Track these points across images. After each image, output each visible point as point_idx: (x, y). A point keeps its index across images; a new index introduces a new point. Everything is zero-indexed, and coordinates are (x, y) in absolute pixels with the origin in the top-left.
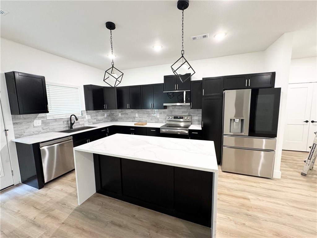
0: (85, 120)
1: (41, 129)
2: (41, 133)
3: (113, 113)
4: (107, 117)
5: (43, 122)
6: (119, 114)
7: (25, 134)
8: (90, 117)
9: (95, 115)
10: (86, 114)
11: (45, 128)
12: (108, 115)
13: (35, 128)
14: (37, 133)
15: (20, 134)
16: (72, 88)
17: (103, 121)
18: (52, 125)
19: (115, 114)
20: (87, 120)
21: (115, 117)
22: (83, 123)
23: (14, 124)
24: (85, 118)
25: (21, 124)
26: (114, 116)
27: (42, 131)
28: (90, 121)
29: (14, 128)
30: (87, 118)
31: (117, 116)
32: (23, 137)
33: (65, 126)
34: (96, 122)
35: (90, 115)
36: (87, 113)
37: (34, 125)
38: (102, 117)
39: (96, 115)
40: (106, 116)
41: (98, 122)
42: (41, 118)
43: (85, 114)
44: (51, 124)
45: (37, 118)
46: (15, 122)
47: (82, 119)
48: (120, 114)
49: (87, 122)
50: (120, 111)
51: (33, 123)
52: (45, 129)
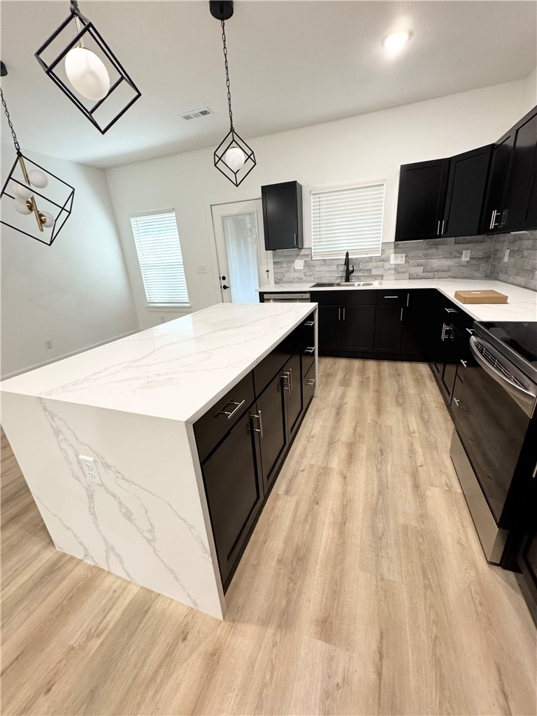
0: (387, 265)
3: (498, 250)
4: (474, 262)
5: (306, 264)
7: (285, 280)
8: (404, 259)
9: (420, 255)
10: (392, 251)
11: (308, 274)
12: (480, 255)
13: (295, 273)
14: (298, 280)
15: (280, 278)
16: (369, 189)
18: (319, 270)
19: (499, 254)
20: (393, 267)
21: (497, 263)
22: (380, 273)
23: (274, 263)
24: (388, 260)
25: (281, 264)
26: (497, 258)
27: (304, 279)
28: (401, 270)
29: (274, 269)
30: (392, 262)
31: (501, 259)
33: (340, 275)
34: (423, 275)
35: (404, 255)
36: (396, 247)
37: (294, 267)
38: (448, 262)
40: (465, 257)
41: (430, 274)
42: (304, 257)
44: (316, 269)
45: (299, 257)
46: (277, 260)
47: (380, 263)
48: (507, 253)
49: (393, 272)
51: (294, 264)
52: (308, 276)
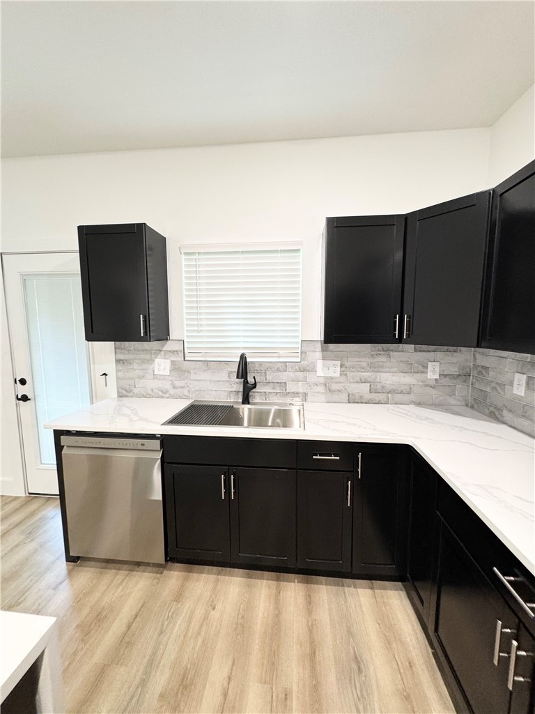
0: (311, 378)
1: (168, 386)
2: (167, 395)
3: (486, 368)
4: (446, 381)
5: (175, 367)
6: (517, 376)
7: (136, 391)
8: (338, 369)
9: (364, 364)
10: (319, 354)
11: (178, 383)
12: (454, 370)
13: (155, 381)
14: (160, 393)
15: (128, 387)
17: (411, 397)
18: (197, 378)
19: (491, 373)
20: (322, 380)
21: (488, 389)
23: (118, 361)
24: (314, 370)
25: (130, 363)
26: (489, 383)
27: (172, 391)
28: (335, 387)
29: (117, 371)
30: (320, 372)
31: (502, 385)
32: (132, 397)
33: (234, 389)
34: (369, 396)
35: (339, 363)
37: (154, 371)
38: (407, 380)
39: (370, 365)
42: (170, 354)
43: (316, 355)
44: (193, 377)
45: (162, 353)
46: (121, 357)
47: (300, 375)
48: (520, 381)
49: (321, 389)
50: (524, 363)
51: (152, 366)
52: (178, 388)
